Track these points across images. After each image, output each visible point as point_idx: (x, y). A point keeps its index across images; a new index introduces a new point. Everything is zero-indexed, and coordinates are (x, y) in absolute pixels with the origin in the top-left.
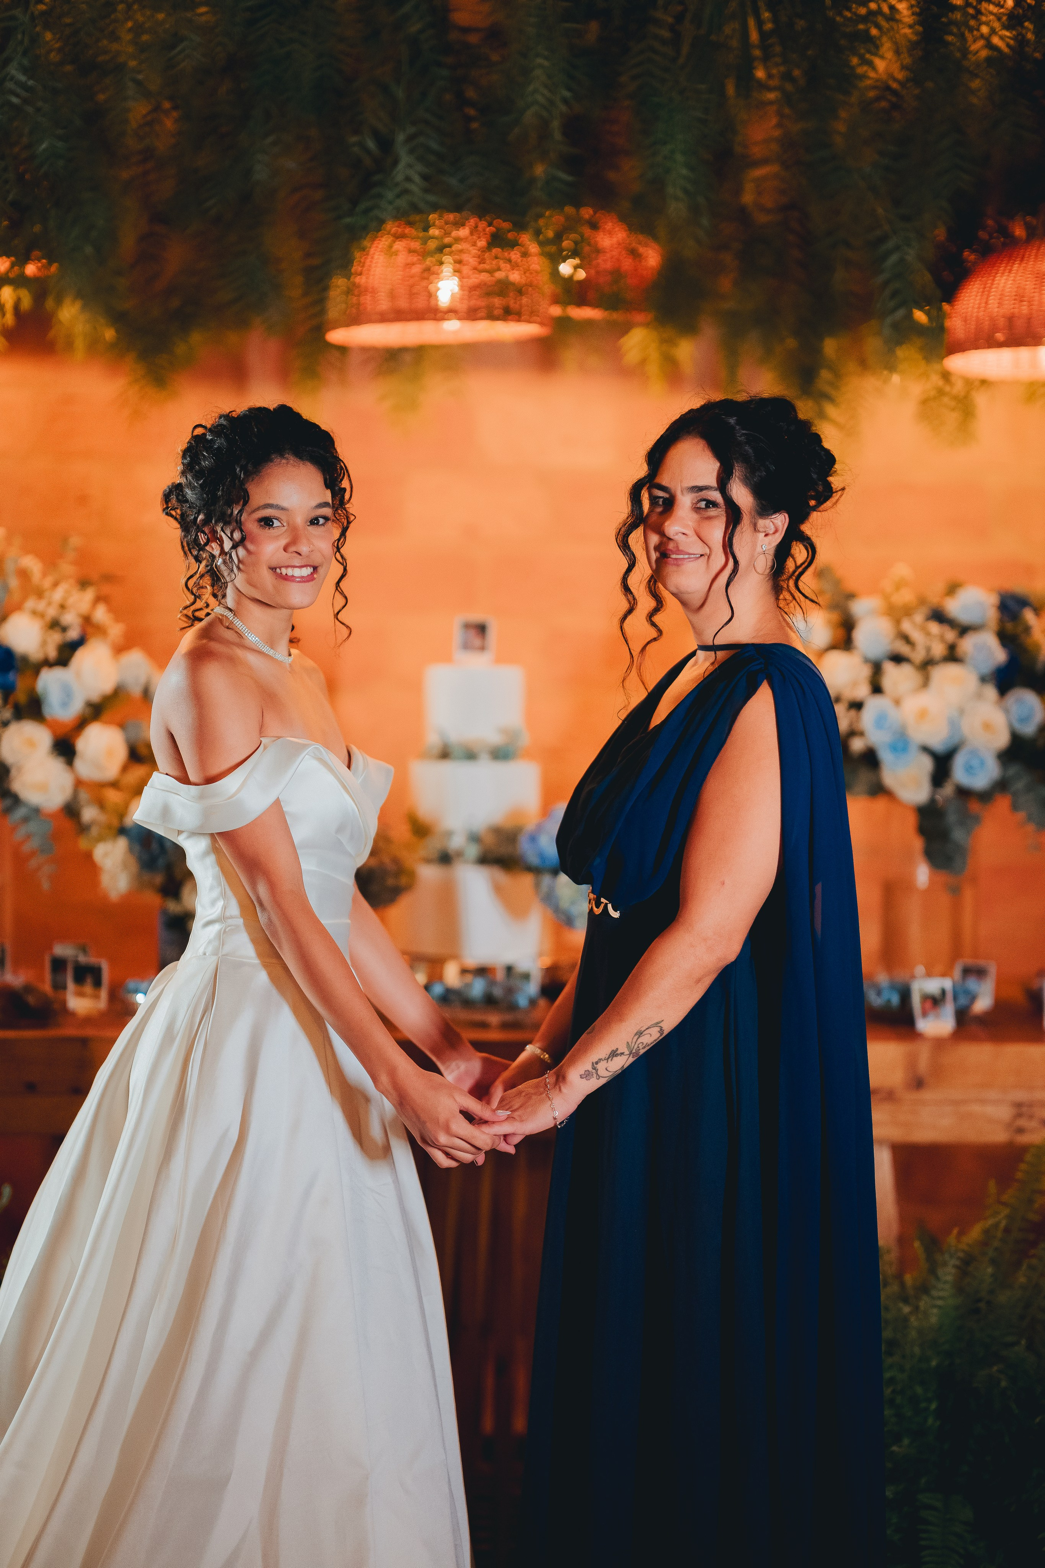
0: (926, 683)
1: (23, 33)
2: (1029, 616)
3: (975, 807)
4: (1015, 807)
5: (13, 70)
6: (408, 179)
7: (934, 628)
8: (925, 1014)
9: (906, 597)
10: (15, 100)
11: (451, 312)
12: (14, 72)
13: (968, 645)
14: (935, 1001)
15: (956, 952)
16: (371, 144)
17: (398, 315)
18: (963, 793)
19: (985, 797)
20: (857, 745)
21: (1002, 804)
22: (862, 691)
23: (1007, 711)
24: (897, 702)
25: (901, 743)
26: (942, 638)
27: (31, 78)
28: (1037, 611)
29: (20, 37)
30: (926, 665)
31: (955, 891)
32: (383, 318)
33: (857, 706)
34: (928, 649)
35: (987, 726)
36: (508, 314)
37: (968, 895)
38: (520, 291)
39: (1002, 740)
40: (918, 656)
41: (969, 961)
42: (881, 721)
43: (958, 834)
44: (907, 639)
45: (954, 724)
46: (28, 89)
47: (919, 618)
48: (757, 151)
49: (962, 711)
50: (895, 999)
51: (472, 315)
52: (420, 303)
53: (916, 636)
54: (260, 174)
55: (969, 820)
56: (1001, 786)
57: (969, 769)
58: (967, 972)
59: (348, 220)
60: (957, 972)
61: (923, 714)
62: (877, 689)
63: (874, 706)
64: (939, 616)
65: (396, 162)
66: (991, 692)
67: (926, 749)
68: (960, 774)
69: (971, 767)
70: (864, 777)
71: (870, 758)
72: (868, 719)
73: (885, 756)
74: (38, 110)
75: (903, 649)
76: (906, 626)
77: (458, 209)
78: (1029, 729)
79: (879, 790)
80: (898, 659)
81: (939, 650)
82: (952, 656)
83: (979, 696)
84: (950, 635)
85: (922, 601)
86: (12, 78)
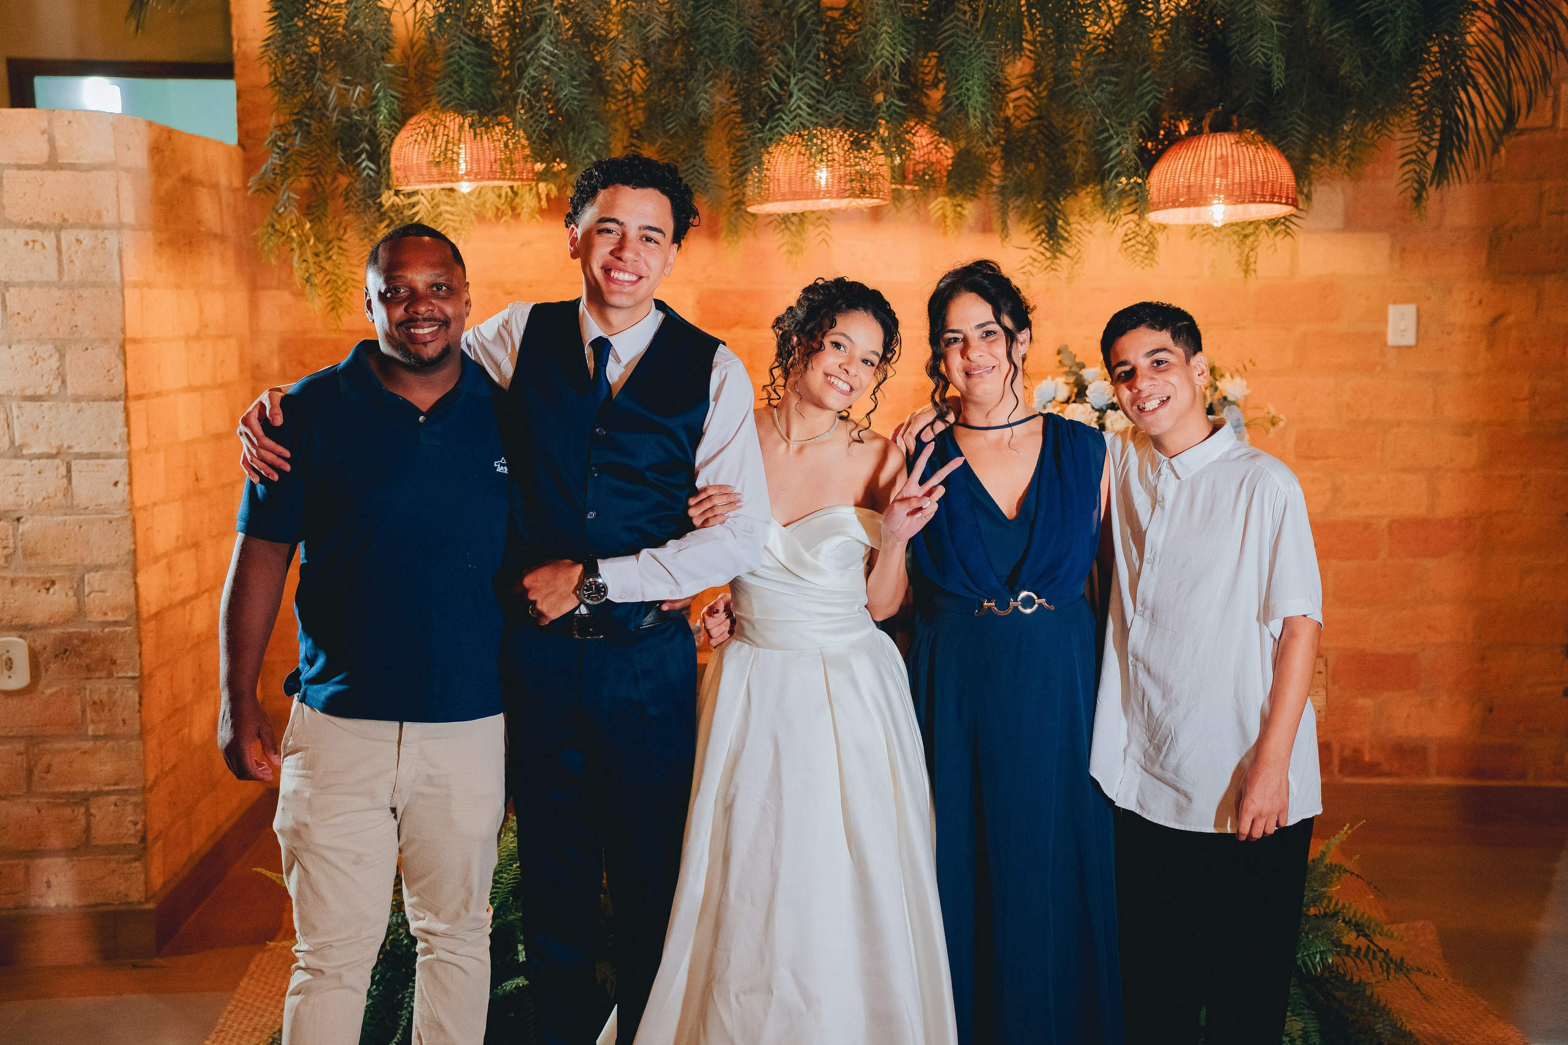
1: (550, 19)
5: (544, 43)
6: (799, 107)
10: (546, 63)
11: (828, 194)
12: (545, 45)
16: (775, 85)
17: (795, 196)
27: (555, 48)
29: (548, 21)
32: (784, 199)
36: (864, 192)
38: (872, 177)
46: (554, 55)
48: (1015, 82)
51: (841, 195)
52: (807, 187)
54: (703, 107)
59: (760, 135)
65: (791, 96)
74: (561, 69)
77: (831, 126)
86: (544, 48)
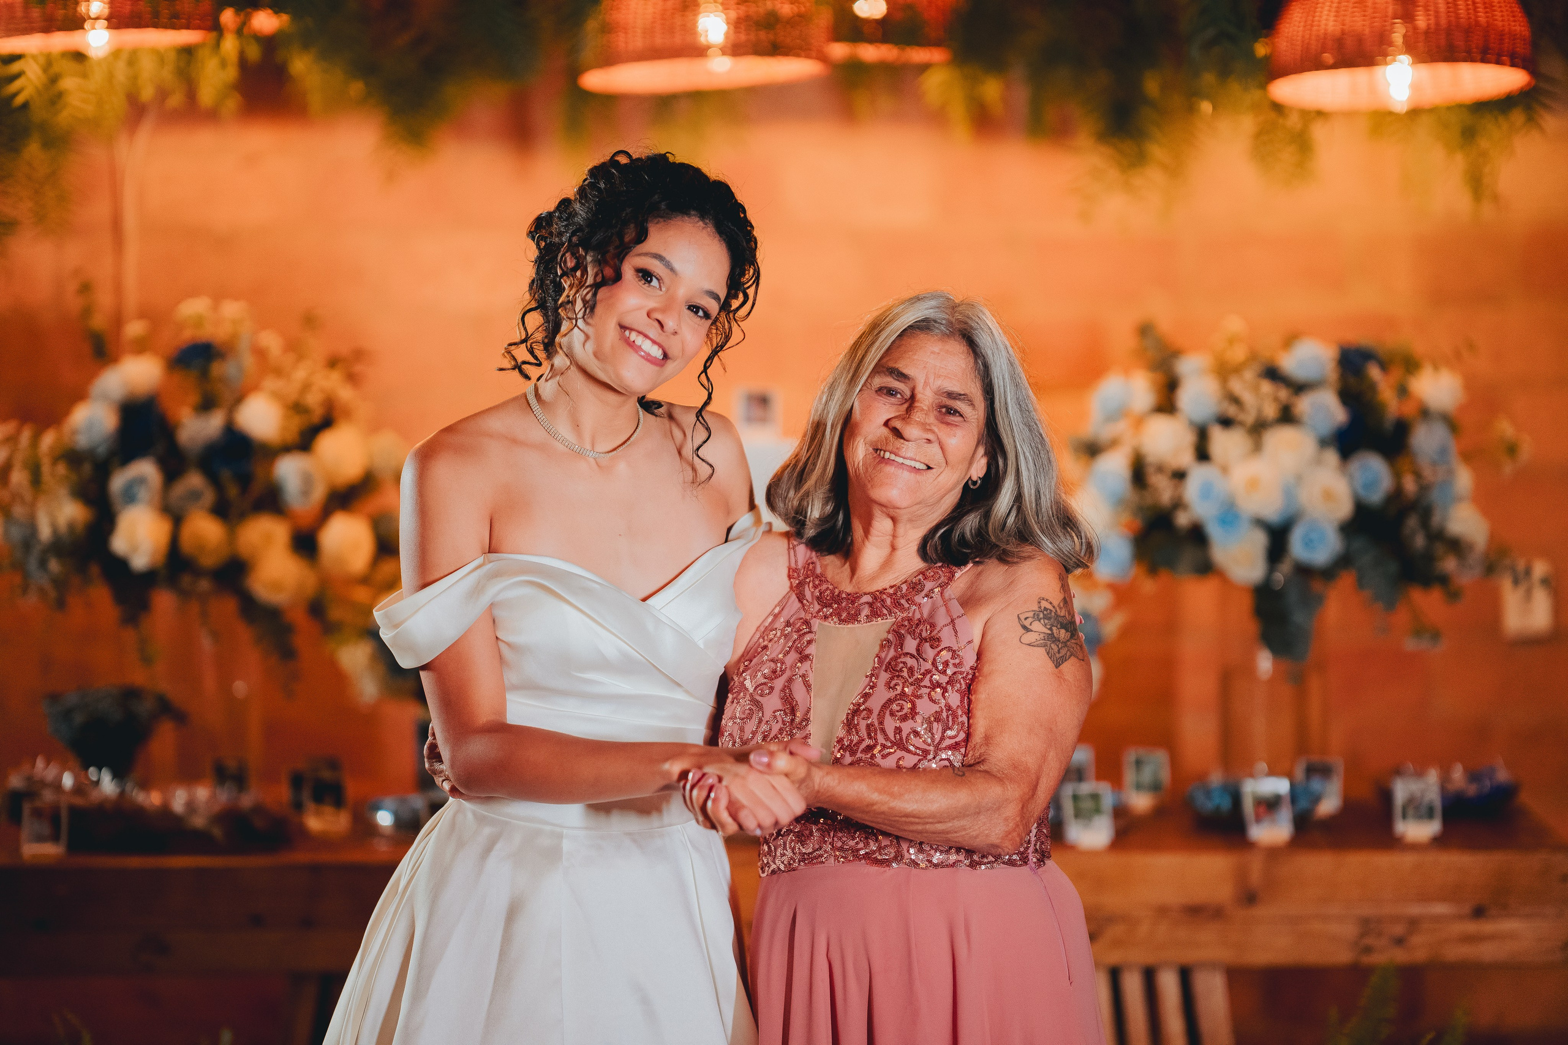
0: (1257, 447)
2: (1374, 372)
3: (1317, 586)
4: (1360, 584)
7: (1266, 387)
8: (1258, 819)
9: (1239, 354)
13: (1305, 405)
14: (1269, 805)
15: (1302, 746)
18: (1304, 571)
19: (1328, 573)
20: (1182, 519)
21: (1346, 581)
22: (1185, 458)
23: (1351, 478)
24: (1225, 470)
25: (1229, 514)
26: (1276, 399)
28: (1384, 366)
30: (1258, 429)
31: (1299, 681)
32: (639, 57)
33: (1180, 476)
34: (1260, 411)
35: (1328, 495)
37: (1315, 684)
39: (1344, 509)
40: (1249, 418)
41: (1315, 758)
42: (1206, 492)
43: (1298, 617)
44: (1235, 400)
45: (1289, 493)
47: (1249, 375)
49: (1299, 478)
50: (1225, 803)
53: (1247, 397)
55: (1312, 602)
56: (1343, 561)
57: (1308, 543)
58: (1312, 770)
60: (1299, 773)
61: (1253, 484)
62: (1202, 454)
63: (1199, 476)
64: (1272, 374)
66: (1331, 457)
67: (1260, 523)
68: (1298, 548)
69: (1311, 541)
70: (1188, 555)
71: (1197, 535)
72: (1192, 490)
73: (1214, 531)
75: (1232, 411)
76: (1237, 386)
78: (1376, 497)
79: (1206, 568)
80: (1226, 422)
81: (1270, 411)
82: (1287, 416)
83: (1318, 462)
84: (1284, 394)
85: (1253, 357)
